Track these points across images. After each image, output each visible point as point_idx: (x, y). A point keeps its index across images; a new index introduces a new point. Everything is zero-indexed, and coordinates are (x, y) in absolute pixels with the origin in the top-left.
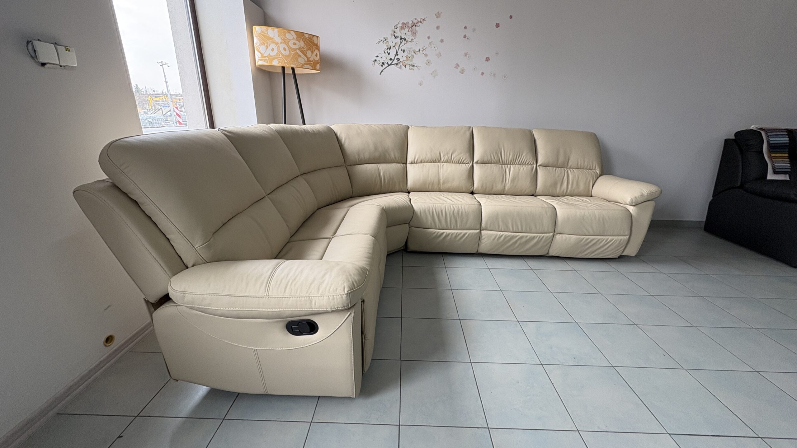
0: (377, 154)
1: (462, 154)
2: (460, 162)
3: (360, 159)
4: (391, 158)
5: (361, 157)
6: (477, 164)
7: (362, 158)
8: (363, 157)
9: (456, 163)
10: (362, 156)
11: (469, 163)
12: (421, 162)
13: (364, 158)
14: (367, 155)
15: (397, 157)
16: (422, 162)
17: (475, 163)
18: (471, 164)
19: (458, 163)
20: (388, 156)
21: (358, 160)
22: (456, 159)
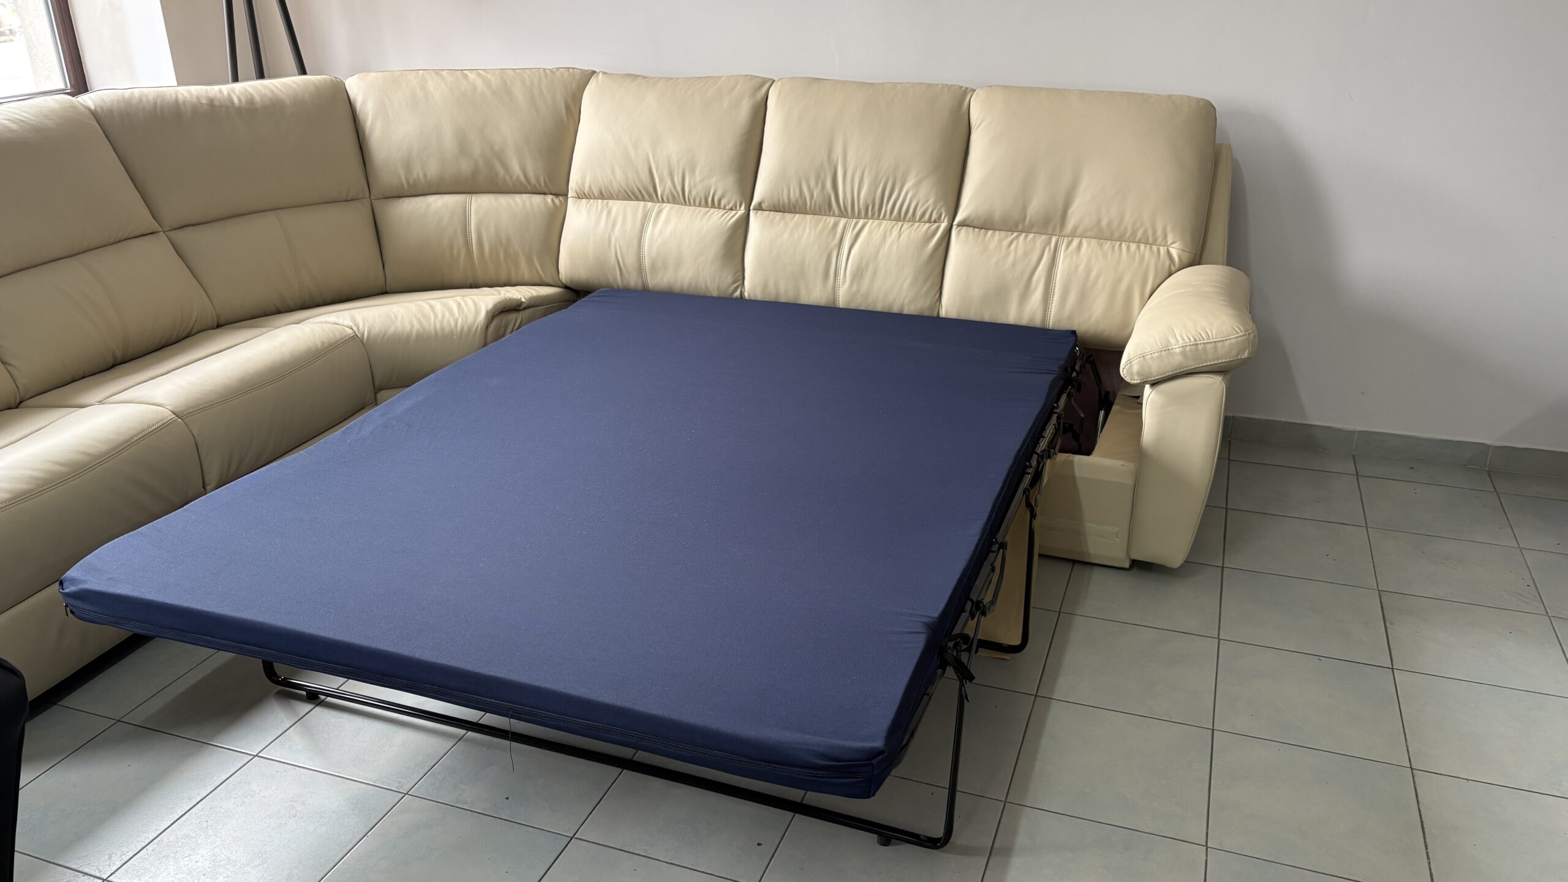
0: (465, 167)
1: (714, 179)
2: (709, 202)
3: (411, 181)
4: (511, 177)
5: (415, 175)
6: (760, 212)
7: (418, 176)
8: (421, 175)
9: (700, 205)
10: (417, 172)
11: (738, 208)
12: (602, 196)
13: (425, 176)
14: (433, 170)
15: (532, 174)
17: (754, 209)
18: (742, 211)
19: (706, 205)
20: (501, 171)
21: (406, 185)
22: (698, 193)
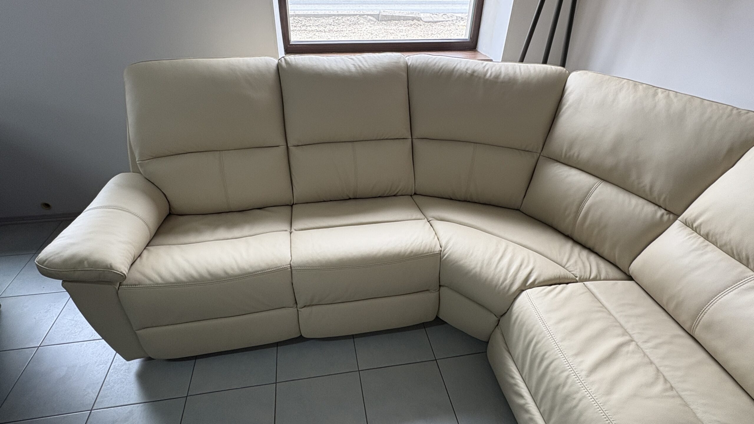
0: (609, 161)
3: (569, 154)
4: (639, 184)
7: (574, 153)
8: (576, 155)
10: (575, 151)
12: (706, 237)
13: (578, 156)
14: (585, 154)
15: (657, 189)
16: (710, 238)
20: (634, 177)
21: (563, 156)
